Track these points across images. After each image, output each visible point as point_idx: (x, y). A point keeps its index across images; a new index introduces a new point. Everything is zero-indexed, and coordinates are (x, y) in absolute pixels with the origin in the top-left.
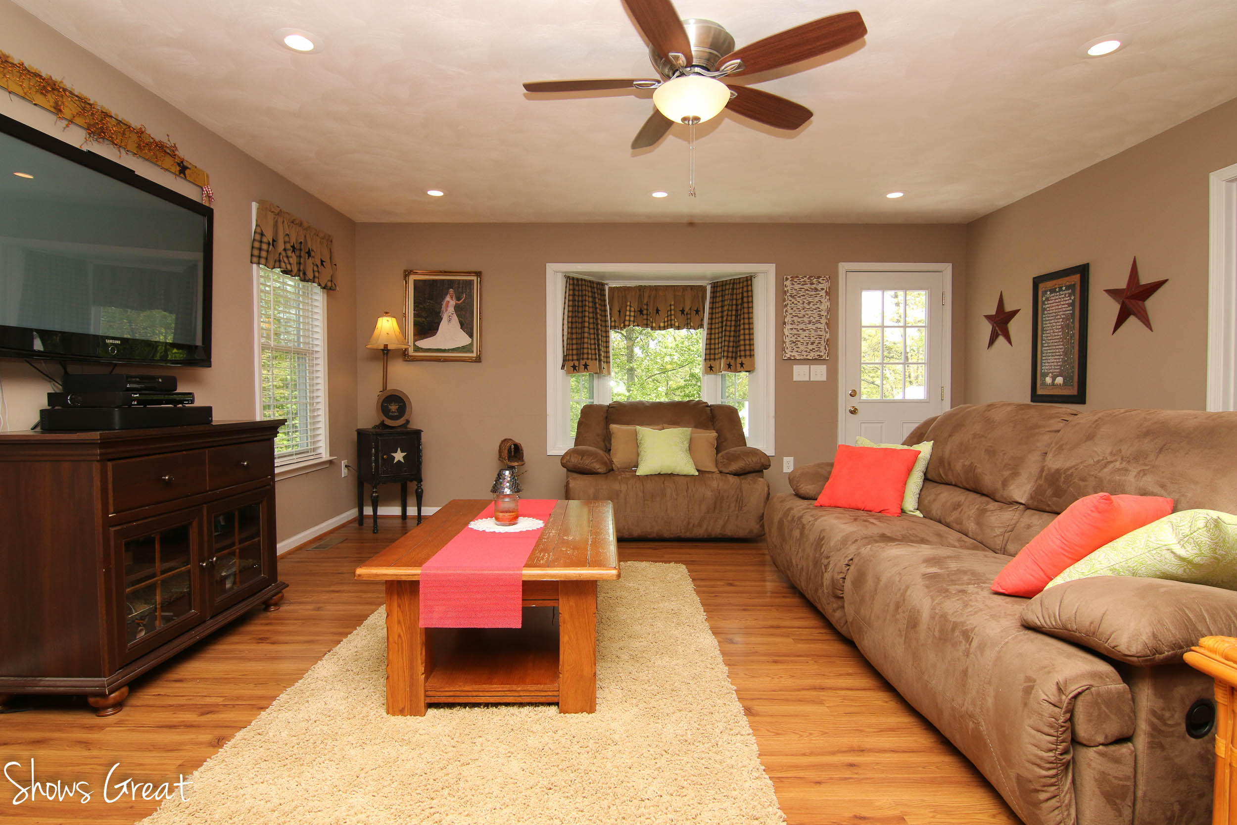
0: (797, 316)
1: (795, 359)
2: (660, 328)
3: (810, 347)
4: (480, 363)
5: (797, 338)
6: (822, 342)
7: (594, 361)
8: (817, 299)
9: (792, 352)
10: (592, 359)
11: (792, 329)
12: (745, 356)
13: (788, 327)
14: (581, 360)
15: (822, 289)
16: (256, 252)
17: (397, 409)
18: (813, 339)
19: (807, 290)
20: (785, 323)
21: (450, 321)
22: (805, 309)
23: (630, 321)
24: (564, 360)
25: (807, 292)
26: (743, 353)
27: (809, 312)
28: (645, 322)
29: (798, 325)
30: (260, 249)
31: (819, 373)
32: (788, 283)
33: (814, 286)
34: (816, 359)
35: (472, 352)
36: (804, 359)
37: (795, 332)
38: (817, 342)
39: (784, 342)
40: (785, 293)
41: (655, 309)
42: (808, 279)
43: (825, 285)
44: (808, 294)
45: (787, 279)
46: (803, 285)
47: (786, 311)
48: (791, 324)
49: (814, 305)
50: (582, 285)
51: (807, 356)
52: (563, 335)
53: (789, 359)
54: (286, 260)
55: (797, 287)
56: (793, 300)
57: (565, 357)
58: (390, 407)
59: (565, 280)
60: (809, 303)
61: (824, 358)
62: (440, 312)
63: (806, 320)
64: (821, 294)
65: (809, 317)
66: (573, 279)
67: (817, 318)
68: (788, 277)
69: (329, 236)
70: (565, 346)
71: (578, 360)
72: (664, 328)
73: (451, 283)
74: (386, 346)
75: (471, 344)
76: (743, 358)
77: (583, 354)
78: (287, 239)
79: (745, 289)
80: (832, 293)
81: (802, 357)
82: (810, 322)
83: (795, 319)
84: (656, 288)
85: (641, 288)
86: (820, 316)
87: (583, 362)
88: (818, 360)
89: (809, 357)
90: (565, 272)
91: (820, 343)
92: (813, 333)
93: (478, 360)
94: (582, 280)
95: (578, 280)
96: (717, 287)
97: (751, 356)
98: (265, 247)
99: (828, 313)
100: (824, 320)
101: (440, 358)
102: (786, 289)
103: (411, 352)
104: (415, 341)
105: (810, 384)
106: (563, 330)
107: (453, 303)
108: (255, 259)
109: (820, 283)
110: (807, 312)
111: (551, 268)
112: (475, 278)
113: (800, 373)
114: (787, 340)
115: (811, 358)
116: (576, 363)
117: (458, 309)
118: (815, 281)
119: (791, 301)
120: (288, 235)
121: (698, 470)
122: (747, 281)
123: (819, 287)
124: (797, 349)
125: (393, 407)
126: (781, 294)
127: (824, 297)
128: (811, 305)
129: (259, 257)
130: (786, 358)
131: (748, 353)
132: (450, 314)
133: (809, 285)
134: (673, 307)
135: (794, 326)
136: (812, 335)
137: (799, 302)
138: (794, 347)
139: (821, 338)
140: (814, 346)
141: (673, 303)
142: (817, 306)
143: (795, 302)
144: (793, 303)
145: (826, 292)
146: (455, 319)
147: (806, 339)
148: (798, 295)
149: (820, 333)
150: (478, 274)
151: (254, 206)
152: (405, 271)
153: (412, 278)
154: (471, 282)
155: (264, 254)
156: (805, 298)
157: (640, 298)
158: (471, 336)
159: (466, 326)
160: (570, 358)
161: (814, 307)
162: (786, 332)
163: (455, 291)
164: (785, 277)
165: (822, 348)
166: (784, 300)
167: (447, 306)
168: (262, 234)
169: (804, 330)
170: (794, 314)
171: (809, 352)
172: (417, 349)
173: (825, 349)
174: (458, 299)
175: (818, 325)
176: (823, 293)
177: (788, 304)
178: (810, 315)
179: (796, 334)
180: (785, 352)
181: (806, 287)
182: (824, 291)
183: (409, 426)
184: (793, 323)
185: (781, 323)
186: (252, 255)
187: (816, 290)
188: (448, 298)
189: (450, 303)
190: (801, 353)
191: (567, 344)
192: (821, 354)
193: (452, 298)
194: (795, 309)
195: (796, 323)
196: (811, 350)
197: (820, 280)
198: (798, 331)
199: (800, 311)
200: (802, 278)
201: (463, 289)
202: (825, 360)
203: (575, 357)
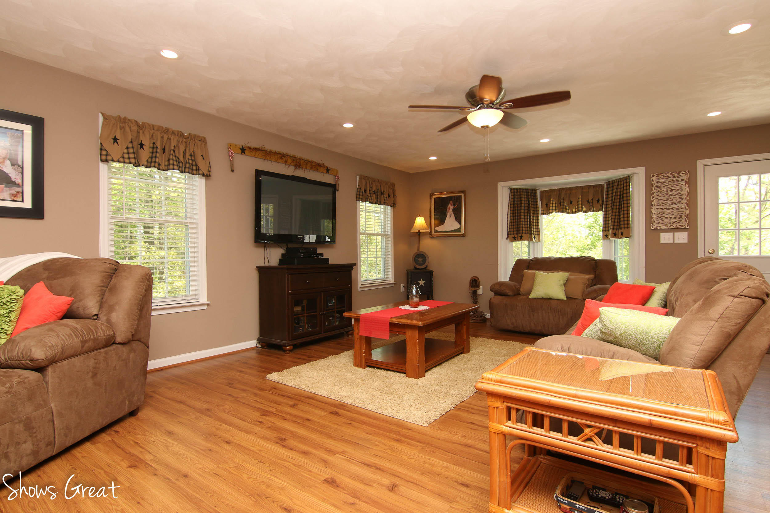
0: (662, 200)
1: (661, 229)
2: (573, 213)
3: (673, 220)
4: (464, 238)
5: (662, 215)
6: (683, 216)
7: (526, 234)
8: (678, 187)
9: (658, 224)
10: (525, 233)
11: (658, 209)
12: (624, 228)
13: (654, 207)
14: (519, 234)
15: (683, 180)
16: (358, 196)
17: (422, 261)
18: (675, 214)
19: (670, 182)
20: (652, 205)
21: (450, 217)
22: (669, 195)
23: (552, 210)
24: (508, 234)
25: (670, 183)
26: (622, 226)
27: (672, 197)
28: (562, 210)
29: (663, 206)
30: (359, 195)
31: (682, 238)
32: (654, 178)
33: (675, 179)
34: (678, 228)
35: (461, 232)
36: (669, 229)
37: (661, 210)
38: (678, 216)
39: (652, 218)
40: (652, 185)
41: (570, 201)
42: (671, 174)
43: (685, 177)
44: (671, 184)
45: (653, 176)
46: (667, 178)
47: (653, 197)
48: (657, 205)
49: (676, 191)
50: (520, 192)
51: (670, 226)
52: (508, 221)
53: (656, 229)
54: (370, 198)
55: (661, 180)
56: (659, 189)
57: (508, 232)
58: (419, 259)
59: (509, 190)
60: (672, 190)
61: (684, 227)
62: (446, 213)
63: (669, 202)
64: (681, 184)
65: (672, 200)
66: (514, 189)
67: (679, 200)
68: (654, 174)
69: (393, 183)
70: (509, 227)
71: (517, 234)
72: (575, 212)
73: (451, 198)
74: (419, 231)
75: (460, 228)
76: (623, 229)
77: (520, 230)
78: (371, 189)
79: (625, 185)
80: (692, 183)
81: (666, 227)
82: (672, 203)
83: (661, 202)
84: (570, 189)
85: (560, 190)
86: (681, 199)
87: (520, 235)
88: (680, 229)
89: (672, 227)
90: (509, 186)
91: (681, 217)
92: (675, 211)
93: (463, 236)
94: (520, 189)
95: (517, 189)
96: (609, 184)
97: (628, 227)
98: (361, 194)
99: (687, 196)
100: (684, 201)
101: (446, 236)
102: (653, 183)
103: (433, 233)
104: (435, 228)
105: (674, 245)
106: (508, 218)
107: (452, 207)
108: (358, 199)
109: (680, 176)
110: (671, 197)
111: (500, 185)
112: (462, 194)
113: (666, 238)
114: (654, 216)
115: (674, 228)
116: (516, 236)
117: (454, 211)
118: (676, 175)
119: (657, 190)
120: (371, 187)
121: (567, 297)
122: (626, 179)
123: (680, 179)
124: (663, 222)
125: (420, 260)
126: (649, 186)
127: (684, 185)
128: (673, 192)
129: (359, 198)
130: (653, 228)
131: (626, 226)
132: (450, 213)
133: (671, 178)
134: (580, 200)
135: (660, 207)
136: (675, 212)
137: (663, 190)
138: (660, 221)
139: (682, 214)
140: (676, 220)
141: (580, 197)
142: (678, 192)
143: (661, 191)
144: (659, 191)
145: (686, 182)
146: (453, 215)
147: (669, 215)
148: (663, 186)
149: (682, 210)
150: (463, 192)
151: (358, 177)
152: (430, 194)
153: (434, 197)
154: (460, 196)
155: (361, 197)
156: (669, 187)
157: (560, 195)
158: (460, 224)
159: (458, 219)
160: (512, 233)
161: (676, 193)
162: (653, 211)
163: (453, 202)
164: (652, 174)
165: (683, 220)
166: (652, 190)
167: (449, 210)
168: (360, 189)
169: (668, 209)
170: (659, 199)
171: (672, 224)
172: (436, 231)
173: (686, 221)
174: (454, 205)
175: (680, 205)
176: (683, 183)
177: (654, 192)
178: (672, 198)
179: (661, 212)
180: (653, 224)
181: (668, 180)
182: (684, 181)
183: (427, 268)
184: (659, 204)
185: (649, 205)
186: (357, 198)
187: (677, 181)
188: (450, 206)
189: (450, 207)
190: (666, 224)
191: (510, 225)
192: (682, 224)
193: (451, 205)
194: (660, 195)
195: (662, 205)
196: (674, 222)
197: (680, 174)
198: (663, 210)
199: (664, 196)
200: (665, 174)
201: (457, 201)
202: (685, 228)
203: (515, 232)
